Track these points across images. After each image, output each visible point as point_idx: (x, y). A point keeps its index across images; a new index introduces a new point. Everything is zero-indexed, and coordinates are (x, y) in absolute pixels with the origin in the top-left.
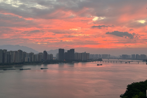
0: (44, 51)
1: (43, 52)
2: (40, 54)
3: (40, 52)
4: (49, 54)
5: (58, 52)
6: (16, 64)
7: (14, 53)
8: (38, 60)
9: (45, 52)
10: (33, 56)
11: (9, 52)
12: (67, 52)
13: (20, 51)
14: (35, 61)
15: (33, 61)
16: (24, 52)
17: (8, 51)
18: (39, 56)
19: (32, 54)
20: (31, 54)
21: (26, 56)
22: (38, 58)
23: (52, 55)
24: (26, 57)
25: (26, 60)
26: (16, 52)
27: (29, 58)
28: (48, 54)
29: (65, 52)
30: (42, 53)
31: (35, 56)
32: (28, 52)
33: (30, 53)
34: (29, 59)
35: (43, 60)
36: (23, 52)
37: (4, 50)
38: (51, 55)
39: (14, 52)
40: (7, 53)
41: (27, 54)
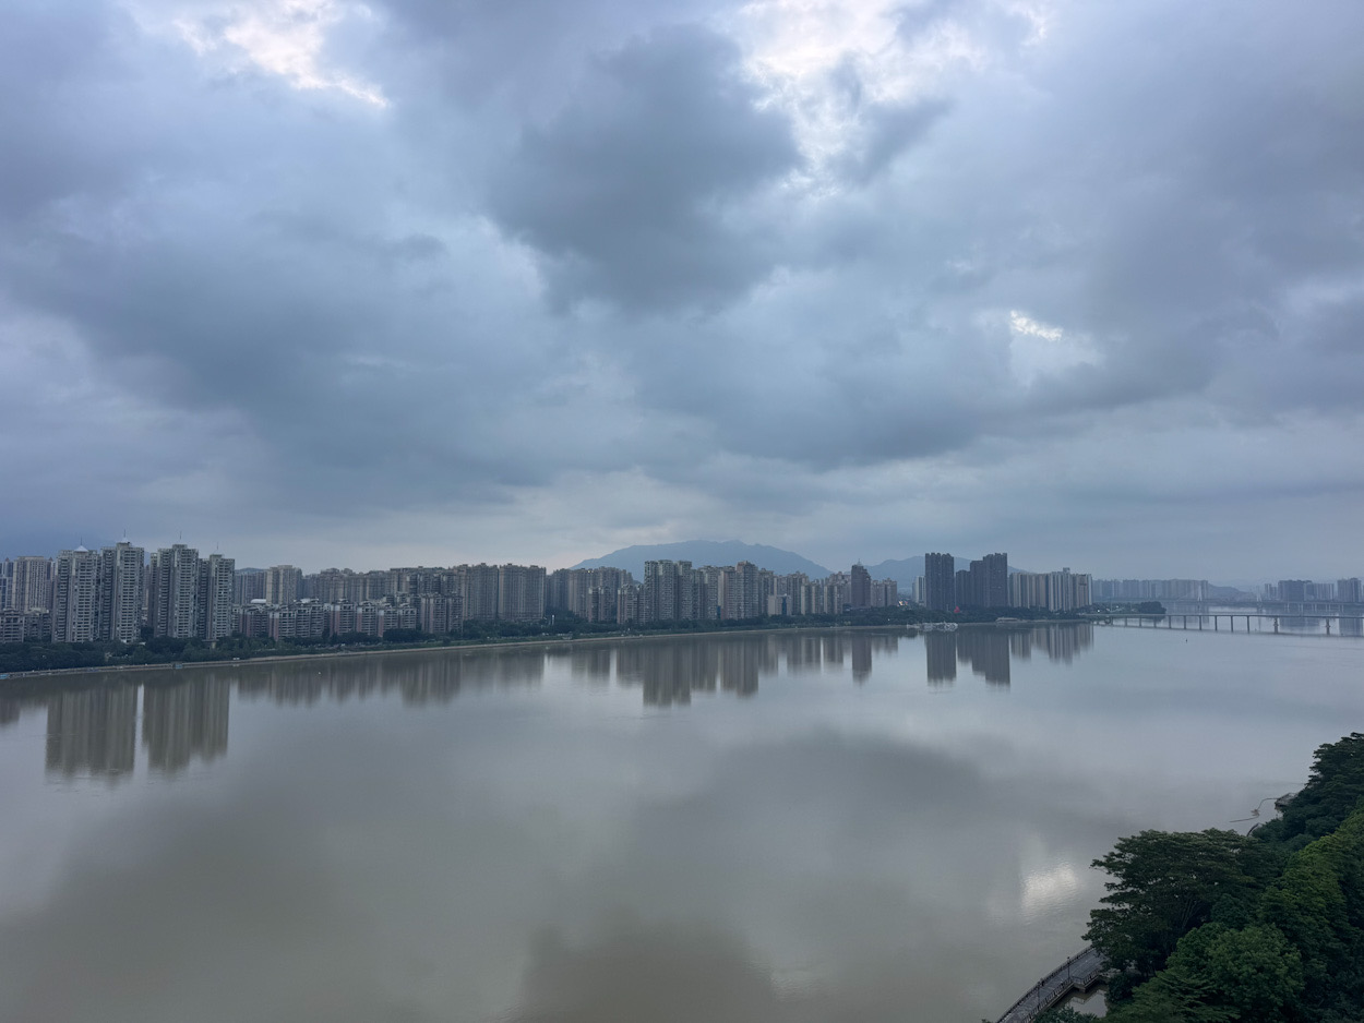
0: (854, 567)
1: (847, 570)
2: (835, 581)
3: (837, 572)
4: (880, 581)
5: (922, 572)
6: (732, 624)
7: (722, 577)
8: (826, 611)
9: (859, 571)
10: (803, 589)
11: (700, 572)
12: (968, 570)
13: (749, 568)
14: (814, 612)
15: (803, 612)
16: (763, 573)
17: (694, 567)
18: (831, 589)
19: (801, 580)
20: (795, 581)
21: (772, 588)
22: (826, 598)
23: (894, 586)
24: (772, 593)
25: (773, 608)
26: (730, 572)
27: (784, 599)
28: (873, 578)
29: (956, 570)
30: (843, 577)
31: (813, 588)
32: (782, 571)
33: (788, 579)
34: (784, 605)
35: (847, 606)
36: (760, 569)
37: (681, 563)
38: (890, 588)
39: (722, 573)
40: (692, 577)
41: (775, 580)
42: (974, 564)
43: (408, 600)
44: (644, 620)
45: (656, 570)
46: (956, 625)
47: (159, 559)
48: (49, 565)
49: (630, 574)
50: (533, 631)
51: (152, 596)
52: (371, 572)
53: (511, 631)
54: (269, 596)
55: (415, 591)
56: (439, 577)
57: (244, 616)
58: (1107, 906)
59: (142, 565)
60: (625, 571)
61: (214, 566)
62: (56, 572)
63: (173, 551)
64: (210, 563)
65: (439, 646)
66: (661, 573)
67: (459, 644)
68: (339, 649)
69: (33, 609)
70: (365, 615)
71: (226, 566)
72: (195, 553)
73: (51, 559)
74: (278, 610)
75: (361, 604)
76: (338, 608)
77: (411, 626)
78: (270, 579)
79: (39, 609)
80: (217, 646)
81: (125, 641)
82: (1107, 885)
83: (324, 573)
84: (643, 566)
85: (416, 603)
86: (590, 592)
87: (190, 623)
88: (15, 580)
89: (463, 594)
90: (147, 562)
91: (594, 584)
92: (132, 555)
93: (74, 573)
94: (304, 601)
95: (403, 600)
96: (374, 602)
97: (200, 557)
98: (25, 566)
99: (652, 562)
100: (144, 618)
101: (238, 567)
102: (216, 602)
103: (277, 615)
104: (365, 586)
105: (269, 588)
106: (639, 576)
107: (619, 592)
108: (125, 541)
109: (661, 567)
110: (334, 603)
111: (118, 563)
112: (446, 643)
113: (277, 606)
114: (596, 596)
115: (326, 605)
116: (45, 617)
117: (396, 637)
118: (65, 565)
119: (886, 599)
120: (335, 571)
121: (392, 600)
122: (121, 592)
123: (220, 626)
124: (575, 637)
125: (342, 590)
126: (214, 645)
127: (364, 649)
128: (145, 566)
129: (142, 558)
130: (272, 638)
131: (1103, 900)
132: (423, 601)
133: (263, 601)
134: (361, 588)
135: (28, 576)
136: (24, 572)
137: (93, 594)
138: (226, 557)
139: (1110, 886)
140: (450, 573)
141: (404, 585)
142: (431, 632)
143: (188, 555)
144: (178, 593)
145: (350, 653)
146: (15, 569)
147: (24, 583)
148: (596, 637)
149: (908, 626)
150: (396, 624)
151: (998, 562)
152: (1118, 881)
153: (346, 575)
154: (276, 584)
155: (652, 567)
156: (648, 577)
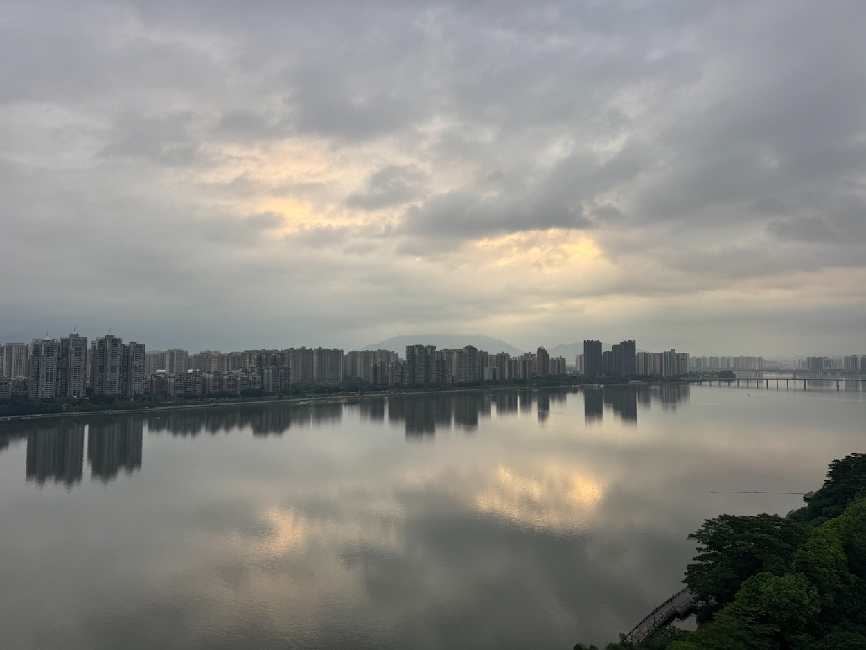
0: (539, 349)
1: (534, 351)
2: (527, 359)
3: (527, 353)
4: (555, 357)
5: (582, 352)
6: (461, 385)
7: (455, 356)
8: (521, 377)
9: (542, 351)
10: (506, 363)
11: (441, 352)
12: (611, 350)
13: (471, 350)
14: (513, 378)
15: (506, 378)
16: (481, 351)
18: (524, 363)
19: (505, 359)
20: (503, 357)
21: (487, 362)
22: (521, 369)
23: (564, 360)
24: (487, 366)
25: (487, 375)
26: (460, 352)
27: (495, 370)
28: (551, 357)
29: (603, 351)
30: (532, 355)
31: (513, 363)
32: (493, 352)
33: (497, 356)
34: (494, 373)
35: (535, 374)
37: (429, 346)
38: (561, 361)
39: (455, 353)
40: (436, 355)
41: (489, 357)
42: (614, 347)
43: (256, 370)
44: (405, 383)
45: (413, 351)
46: (602, 386)
47: (97, 345)
48: (27, 348)
49: (397, 354)
50: (337, 390)
51: (93, 369)
52: (232, 353)
53: (321, 390)
54: (167, 368)
55: (260, 365)
56: (275, 356)
57: (152, 381)
58: (698, 562)
59: (86, 348)
60: (393, 352)
61: (132, 349)
62: (32, 353)
63: (105, 340)
64: (129, 347)
65: (276, 399)
66: (416, 353)
67: (288, 399)
68: (212, 401)
69: (18, 376)
70: (228, 380)
71: (140, 349)
72: (119, 340)
73: (28, 345)
74: (174, 377)
75: (226, 373)
76: (211, 376)
77: (258, 387)
78: (168, 357)
79: (20, 377)
80: (134, 400)
81: (76, 397)
82: (697, 549)
83: (202, 354)
84: (405, 349)
85: (261, 373)
86: (372, 365)
87: (117, 385)
88: (5, 358)
89: (291, 367)
90: (89, 346)
91: (374, 360)
92: (80, 342)
93: (43, 353)
94: (190, 371)
95: (253, 370)
96: (234, 372)
97: (123, 343)
98: (11, 349)
99: (411, 346)
100: (88, 382)
101: (147, 350)
102: (133, 372)
103: (172, 380)
104: (228, 361)
105: (167, 363)
106: (403, 356)
107: (390, 366)
108: (75, 333)
109: (416, 349)
110: (209, 373)
111: (71, 347)
112: (280, 398)
113: (173, 375)
114: (375, 367)
115: (204, 374)
116: (24, 381)
117: (248, 394)
118: (36, 347)
119: (559, 370)
120: (209, 351)
121: (245, 371)
122: (73, 366)
123: (136, 388)
124: (362, 394)
125: (213, 364)
126: (132, 399)
127: (228, 402)
128: (88, 349)
129: (86, 344)
130: (169, 395)
131: (695, 559)
132: (266, 371)
133: (164, 371)
134: (226, 363)
135: (13, 356)
136: (11, 353)
137: (55, 367)
138: (140, 343)
139: (699, 550)
140: (282, 354)
141: (253, 361)
142: (271, 391)
143: (115, 342)
144: (109, 366)
145: (219, 404)
146: (5, 351)
147: (11, 360)
148: (376, 393)
149: (573, 386)
150: (248, 386)
151: (629, 346)
152: (704, 546)
153: (216, 355)
154: (172, 360)
155: (410, 350)
156: (408, 356)
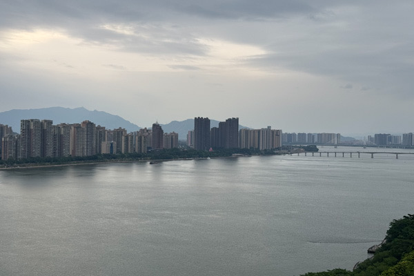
0: (154, 125)
2: (142, 134)
5: (192, 128)
6: (79, 159)
7: (72, 131)
8: (137, 150)
9: (157, 127)
10: (123, 138)
11: (58, 127)
12: (218, 127)
13: (89, 125)
14: (129, 152)
16: (99, 128)
18: (140, 138)
19: (122, 134)
21: (104, 137)
24: (104, 140)
25: (105, 149)
26: (77, 127)
27: (112, 144)
28: (165, 132)
33: (114, 131)
34: (112, 147)
36: (96, 126)
37: (45, 121)
40: (53, 130)
41: (106, 132)
42: (221, 124)
44: (20, 157)
45: (29, 126)
46: (210, 158)
49: (11, 128)
60: (7, 126)
66: (32, 127)
84: (20, 122)
99: (26, 121)
106: (17, 130)
107: (3, 140)
109: (32, 123)
119: (172, 144)
155: (26, 124)
156: (23, 130)
